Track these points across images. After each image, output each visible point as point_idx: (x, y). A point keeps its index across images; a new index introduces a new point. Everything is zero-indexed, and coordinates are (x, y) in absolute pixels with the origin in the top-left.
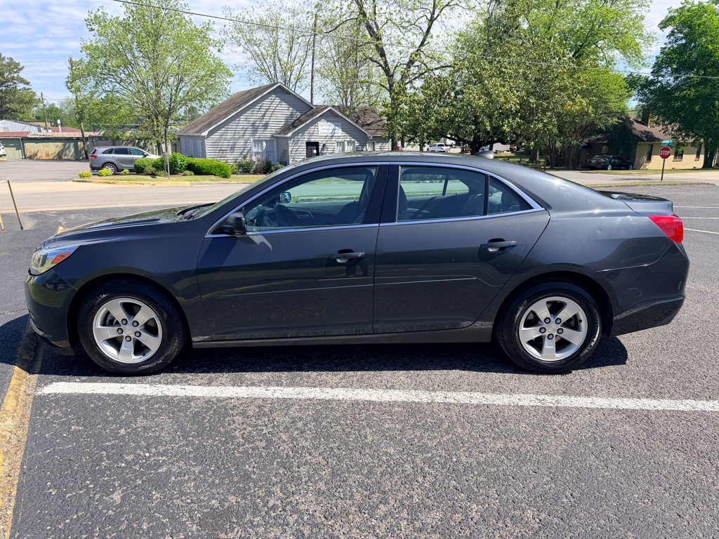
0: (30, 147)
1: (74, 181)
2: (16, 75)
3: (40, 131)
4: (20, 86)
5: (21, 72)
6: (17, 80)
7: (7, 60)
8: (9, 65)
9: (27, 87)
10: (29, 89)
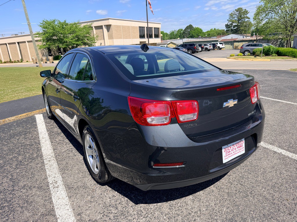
0: (236, 44)
1: (227, 58)
2: (245, 16)
3: (243, 38)
4: (246, 20)
5: (248, 14)
6: (246, 18)
7: (244, 10)
8: (244, 12)
9: (248, 20)
10: (249, 21)
